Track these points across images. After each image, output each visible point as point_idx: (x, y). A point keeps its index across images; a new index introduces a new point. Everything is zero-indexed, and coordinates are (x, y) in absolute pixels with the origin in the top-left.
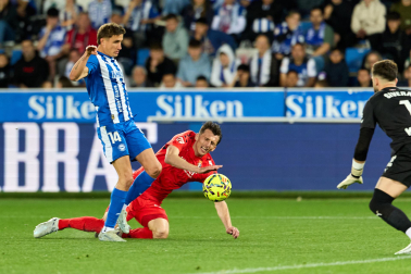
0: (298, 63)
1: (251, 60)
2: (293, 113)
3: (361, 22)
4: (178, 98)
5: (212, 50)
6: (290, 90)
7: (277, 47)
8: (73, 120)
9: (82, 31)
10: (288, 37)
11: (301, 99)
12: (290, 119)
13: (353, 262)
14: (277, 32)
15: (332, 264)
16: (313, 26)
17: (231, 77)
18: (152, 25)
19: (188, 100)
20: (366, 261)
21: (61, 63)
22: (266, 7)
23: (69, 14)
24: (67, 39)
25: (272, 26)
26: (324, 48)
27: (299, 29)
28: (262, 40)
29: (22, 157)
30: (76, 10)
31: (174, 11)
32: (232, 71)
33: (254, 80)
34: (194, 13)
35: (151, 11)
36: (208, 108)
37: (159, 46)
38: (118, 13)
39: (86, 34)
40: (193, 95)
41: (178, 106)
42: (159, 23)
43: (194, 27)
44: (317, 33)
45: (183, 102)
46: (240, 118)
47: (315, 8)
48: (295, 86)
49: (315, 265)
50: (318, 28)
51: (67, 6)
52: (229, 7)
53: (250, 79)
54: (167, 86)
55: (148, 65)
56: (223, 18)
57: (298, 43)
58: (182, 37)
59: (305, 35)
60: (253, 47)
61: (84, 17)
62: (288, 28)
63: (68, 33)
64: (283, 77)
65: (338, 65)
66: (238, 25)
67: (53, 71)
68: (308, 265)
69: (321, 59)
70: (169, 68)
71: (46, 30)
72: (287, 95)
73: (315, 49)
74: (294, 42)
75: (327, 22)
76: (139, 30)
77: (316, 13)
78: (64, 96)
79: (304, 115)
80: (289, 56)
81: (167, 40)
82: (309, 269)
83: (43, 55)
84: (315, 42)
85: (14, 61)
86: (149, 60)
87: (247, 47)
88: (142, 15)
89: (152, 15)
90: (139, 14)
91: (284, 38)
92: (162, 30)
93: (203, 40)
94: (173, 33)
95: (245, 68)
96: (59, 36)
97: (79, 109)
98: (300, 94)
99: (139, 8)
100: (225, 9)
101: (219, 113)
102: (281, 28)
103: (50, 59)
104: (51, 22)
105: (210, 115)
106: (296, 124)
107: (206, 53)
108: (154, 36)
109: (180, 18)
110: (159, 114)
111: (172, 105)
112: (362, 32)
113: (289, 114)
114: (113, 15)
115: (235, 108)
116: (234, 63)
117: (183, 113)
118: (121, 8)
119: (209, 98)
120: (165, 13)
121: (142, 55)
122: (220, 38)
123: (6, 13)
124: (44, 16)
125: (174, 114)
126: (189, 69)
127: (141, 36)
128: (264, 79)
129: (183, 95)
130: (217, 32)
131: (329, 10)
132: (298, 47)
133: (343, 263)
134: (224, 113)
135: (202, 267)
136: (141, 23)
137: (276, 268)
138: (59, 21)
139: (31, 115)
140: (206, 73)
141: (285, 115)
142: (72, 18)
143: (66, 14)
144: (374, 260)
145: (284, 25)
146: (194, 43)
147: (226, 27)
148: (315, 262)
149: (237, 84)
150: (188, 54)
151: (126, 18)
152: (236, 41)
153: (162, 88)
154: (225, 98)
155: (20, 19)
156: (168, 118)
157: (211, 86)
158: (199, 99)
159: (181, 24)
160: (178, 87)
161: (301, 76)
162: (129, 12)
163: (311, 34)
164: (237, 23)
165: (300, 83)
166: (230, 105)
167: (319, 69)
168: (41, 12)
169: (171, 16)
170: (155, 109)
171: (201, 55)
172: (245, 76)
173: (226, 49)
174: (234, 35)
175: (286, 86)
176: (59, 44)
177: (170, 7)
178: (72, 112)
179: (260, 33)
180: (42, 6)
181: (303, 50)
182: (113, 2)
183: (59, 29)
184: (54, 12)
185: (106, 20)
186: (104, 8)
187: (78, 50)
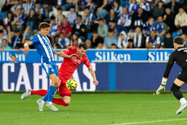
0: (153, 38)
1: (134, 37)
2: (151, 59)
3: (178, 22)
4: (104, 53)
5: (118, 33)
6: (149, 49)
7: (144, 32)
8: (61, 62)
9: (65, 26)
10: (149, 28)
11: (154, 53)
12: (150, 61)
13: (176, 120)
14: (144, 25)
15: (168, 120)
16: (159, 23)
17: (126, 44)
18: (93, 23)
19: (108, 53)
20: (181, 119)
21: (56, 39)
22: (139, 16)
23: (59, 19)
24: (59, 28)
25: (142, 23)
26: (164, 32)
27: (153, 24)
28: (138, 29)
29: (41, 77)
30: (62, 17)
31: (102, 17)
32: (126, 42)
33: (135, 45)
34: (110, 18)
35: (93, 17)
36: (116, 57)
37: (96, 31)
38: (79, 18)
39: (66, 27)
40: (110, 52)
41: (104, 56)
42: (96, 22)
43: (110, 24)
44: (160, 26)
45: (106, 54)
46: (129, 61)
47: (159, 16)
48: (152, 48)
49: (160, 121)
50: (161, 24)
51: (58, 15)
52: (124, 16)
53: (133, 45)
54: (100, 48)
55: (92, 40)
56: (122, 20)
57: (153, 30)
58: (105, 28)
59: (156, 27)
60: (134, 32)
61: (65, 20)
62: (149, 24)
63: (59, 26)
64: (147, 44)
65: (169, 39)
66: (128, 23)
67: (53, 42)
68: (157, 121)
69: (162, 37)
70: (100, 40)
72: (149, 51)
73: (160, 33)
74: (151, 30)
75: (165, 21)
76: (88, 25)
77: (160, 18)
79: (155, 59)
80: (149, 35)
81: (99, 29)
82: (158, 123)
83: (49, 35)
84: (160, 30)
86: (92, 37)
87: (132, 32)
88: (89, 19)
89: (93, 19)
90: (88, 18)
91: (147, 28)
92: (97, 25)
93: (114, 29)
94: (102, 26)
95: (131, 40)
96: (55, 27)
98: (154, 51)
99: (88, 16)
100: (123, 16)
101: (121, 59)
102: (146, 24)
103: (52, 37)
104: (52, 22)
105: (117, 60)
106: (152, 63)
107: (115, 34)
108: (94, 28)
109: (104, 20)
110: (96, 59)
111: (102, 56)
112: (179, 25)
113: (149, 59)
114: (77, 19)
115: (127, 57)
116: (127, 39)
117: (106, 59)
118: (80, 16)
119: (117, 53)
120: (98, 18)
121: (89, 35)
122: (121, 28)
123: (33, 18)
124: (49, 19)
125: (102, 59)
126: (108, 41)
127: (89, 28)
128: (139, 45)
129: (106, 52)
130: (120, 26)
131: (165, 17)
132: (153, 32)
133: (172, 120)
134: (123, 59)
135: (115, 122)
136: (88, 22)
137: (144, 122)
138: (55, 21)
140: (115, 43)
141: (148, 60)
142: (61, 20)
144: (185, 119)
145: (147, 23)
146: (110, 30)
147: (124, 24)
148: (161, 120)
149: (128, 47)
150: (108, 35)
151: (83, 20)
152: (127, 29)
153: (98, 49)
154: (123, 53)
155: (39, 20)
156: (100, 61)
157: (117, 48)
158: (112, 53)
159: (105, 22)
160: (104, 48)
161: (154, 44)
162: (84, 18)
163: (158, 26)
164: (128, 22)
165: (154, 46)
166: (125, 56)
167: (161, 41)
168: (48, 18)
169: (101, 19)
170: (94, 57)
171: (113, 35)
172: (131, 44)
173: (123, 33)
174: (126, 27)
175: (148, 48)
176: (55, 31)
177: (100, 15)
179: (137, 26)
180: (48, 15)
181: (155, 33)
182: (77, 13)
183: (55, 24)
184: (53, 18)
185: (74, 21)
186: (74, 16)
187: (63, 33)
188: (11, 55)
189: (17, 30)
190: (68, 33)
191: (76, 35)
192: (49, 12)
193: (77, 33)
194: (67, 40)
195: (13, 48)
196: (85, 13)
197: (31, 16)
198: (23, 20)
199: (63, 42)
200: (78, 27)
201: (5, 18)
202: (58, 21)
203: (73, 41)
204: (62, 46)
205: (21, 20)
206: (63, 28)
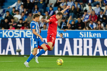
8: (91, 38)
9: (93, 16)
21: (88, 23)
24: (89, 17)
29: (78, 47)
39: (94, 16)
61: (94, 12)
67: (86, 25)
71: (84, 15)
78: (89, 32)
83: (83, 21)
85: (76, 23)
96: (87, 17)
97: (92, 35)
103: (85, 22)
104: (85, 13)
123: (74, 11)
124: (84, 12)
139: (80, 36)
143: (89, 11)
155: (77, 12)
162: (105, 11)
176: (87, 19)
178: (91, 36)
180: (83, 9)
182: (101, 8)
183: (87, 15)
184: (86, 11)
185: (99, 13)
186: (99, 10)
187: (92, 20)
188: (60, 33)
189: (64, 18)
190: (95, 20)
191: (100, 21)
192: (83, 7)
193: (100, 20)
194: (94, 24)
195: (61, 29)
196: (106, 8)
197: (72, 10)
198: (67, 12)
199: (92, 25)
200: (101, 16)
201: (56, 10)
202: (89, 13)
203: (98, 25)
204: (91, 28)
205: (66, 12)
206: (92, 17)
